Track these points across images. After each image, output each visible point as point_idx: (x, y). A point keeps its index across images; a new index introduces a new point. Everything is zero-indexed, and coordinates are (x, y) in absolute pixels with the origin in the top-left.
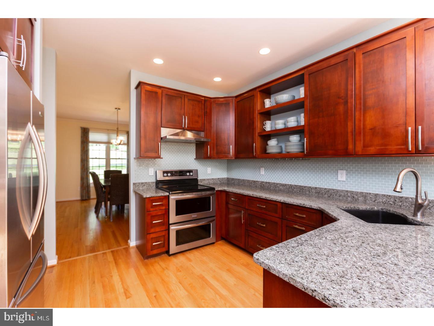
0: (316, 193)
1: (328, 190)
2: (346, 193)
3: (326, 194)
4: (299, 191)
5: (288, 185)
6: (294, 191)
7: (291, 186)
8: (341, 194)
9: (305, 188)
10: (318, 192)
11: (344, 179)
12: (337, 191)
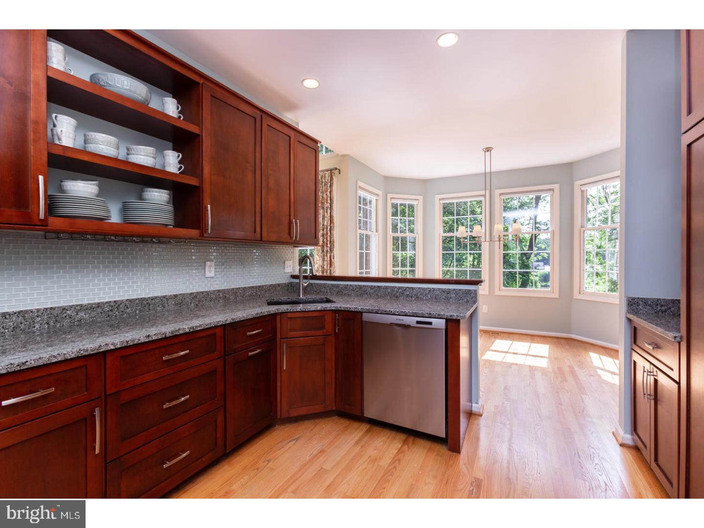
0: (176, 305)
1: (195, 295)
2: (218, 294)
3: (192, 303)
4: (140, 311)
5: (106, 303)
6: (125, 315)
7: (116, 305)
8: (212, 297)
9: (153, 301)
10: (180, 301)
11: (212, 274)
12: (208, 293)
